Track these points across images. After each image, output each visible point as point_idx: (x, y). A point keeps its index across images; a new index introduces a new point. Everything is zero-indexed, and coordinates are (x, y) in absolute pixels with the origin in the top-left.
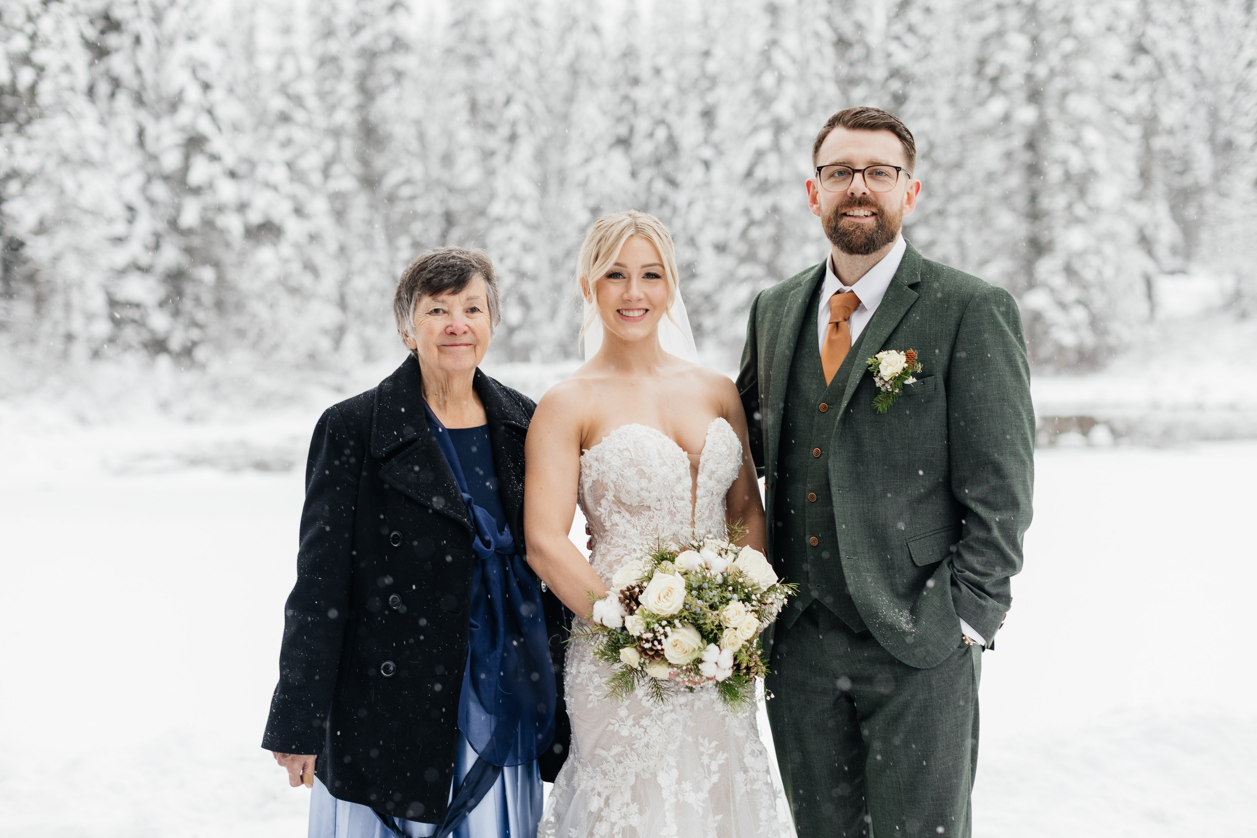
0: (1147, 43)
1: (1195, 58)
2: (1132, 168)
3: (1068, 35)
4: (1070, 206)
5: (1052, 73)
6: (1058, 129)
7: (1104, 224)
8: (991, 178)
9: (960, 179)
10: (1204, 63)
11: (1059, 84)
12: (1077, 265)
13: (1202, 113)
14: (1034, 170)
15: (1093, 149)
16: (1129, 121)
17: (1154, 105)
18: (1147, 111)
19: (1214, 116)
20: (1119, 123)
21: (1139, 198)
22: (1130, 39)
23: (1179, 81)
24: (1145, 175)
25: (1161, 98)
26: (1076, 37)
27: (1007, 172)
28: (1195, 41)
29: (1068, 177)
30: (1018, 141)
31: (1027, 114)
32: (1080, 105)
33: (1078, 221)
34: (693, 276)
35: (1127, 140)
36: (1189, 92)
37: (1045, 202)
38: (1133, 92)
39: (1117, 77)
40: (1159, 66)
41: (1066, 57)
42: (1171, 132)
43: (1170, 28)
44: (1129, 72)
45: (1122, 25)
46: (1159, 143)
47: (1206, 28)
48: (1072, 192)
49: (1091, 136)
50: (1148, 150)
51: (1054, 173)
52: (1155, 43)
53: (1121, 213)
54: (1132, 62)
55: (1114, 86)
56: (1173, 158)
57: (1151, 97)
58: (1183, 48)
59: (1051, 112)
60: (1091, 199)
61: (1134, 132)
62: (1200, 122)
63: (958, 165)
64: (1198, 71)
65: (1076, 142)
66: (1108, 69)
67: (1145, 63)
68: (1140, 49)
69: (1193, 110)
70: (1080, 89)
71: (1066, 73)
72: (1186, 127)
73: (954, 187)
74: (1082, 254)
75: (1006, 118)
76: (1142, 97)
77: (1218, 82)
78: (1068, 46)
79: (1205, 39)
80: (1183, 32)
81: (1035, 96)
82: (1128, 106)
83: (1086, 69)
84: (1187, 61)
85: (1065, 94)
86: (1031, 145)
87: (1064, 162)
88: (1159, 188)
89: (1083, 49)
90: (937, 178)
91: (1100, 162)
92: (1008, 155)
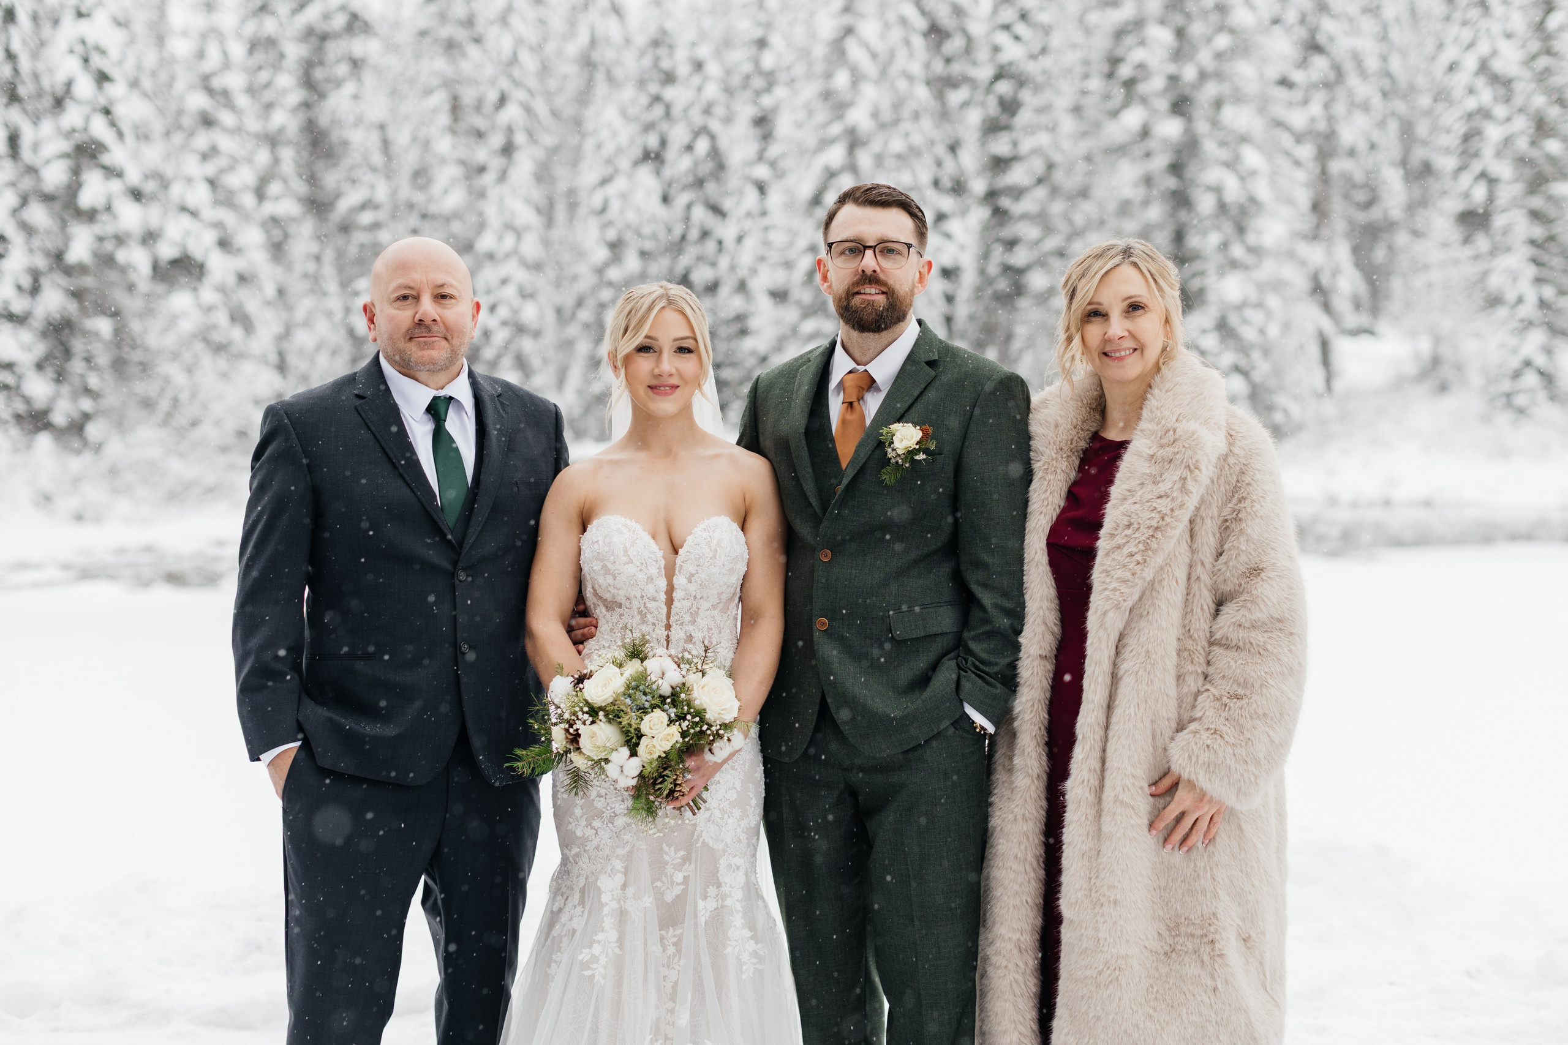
0: (1321, 39)
1: (1384, 58)
2: (1303, 198)
3: (1221, 29)
4: (1225, 246)
5: (1203, 76)
6: (1210, 147)
7: (1268, 269)
8: (1125, 208)
9: (1086, 210)
10: (1395, 65)
11: (1211, 90)
12: (1233, 320)
13: (1393, 127)
14: (1180, 200)
15: (1253, 173)
16: (1299, 138)
17: (1331, 119)
18: (1322, 126)
19: (1407, 130)
20: (1287, 140)
21: (1314, 236)
22: (1302, 33)
23: (1362, 89)
24: (1318, 208)
25: (1340, 109)
26: (1232, 31)
27: (1146, 203)
28: (1383, 37)
29: (1222, 207)
30: (1160, 162)
31: (1171, 128)
32: (1238, 117)
33: (1234, 264)
34: (744, 332)
35: (1297, 163)
36: (1376, 100)
37: (1193, 241)
38: (1306, 102)
39: (1284, 82)
40: (1338, 69)
41: (1219, 56)
42: (1352, 153)
43: (1351, 20)
44: (1298, 76)
45: (1291, 16)
46: (1337, 166)
47: (1397, 19)
48: (1228, 227)
49: (1251, 157)
50: (1324, 176)
51: (1205, 203)
52: (1331, 39)
53: (1291, 255)
54: (1303, 64)
55: (1281, 93)
56: (1354, 186)
57: (1327, 106)
58: (1367, 46)
59: (1202, 127)
60: (1251, 238)
61: (1306, 152)
62: (1390, 140)
63: (1084, 193)
64: (1388, 74)
65: (1232, 165)
66: (1273, 72)
67: (1320, 65)
68: (1313, 47)
69: (1381, 124)
70: (1238, 98)
71: (1219, 76)
72: (1373, 147)
73: (1079, 219)
74: (1240, 307)
75: (1145, 133)
76: (1316, 108)
77: (1412, 89)
78: (1223, 41)
79: (1394, 34)
80: (1368, 25)
81: (1180, 106)
82: (1298, 119)
83: (1244, 71)
84: (1372, 63)
85: (1218, 104)
86: (1176, 168)
87: (1217, 190)
88: (1338, 223)
89: (1242, 47)
90: (1057, 207)
91: (1262, 191)
92: (1148, 180)
